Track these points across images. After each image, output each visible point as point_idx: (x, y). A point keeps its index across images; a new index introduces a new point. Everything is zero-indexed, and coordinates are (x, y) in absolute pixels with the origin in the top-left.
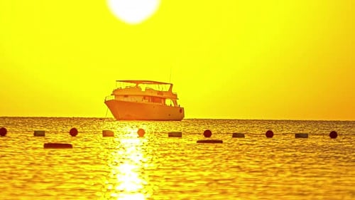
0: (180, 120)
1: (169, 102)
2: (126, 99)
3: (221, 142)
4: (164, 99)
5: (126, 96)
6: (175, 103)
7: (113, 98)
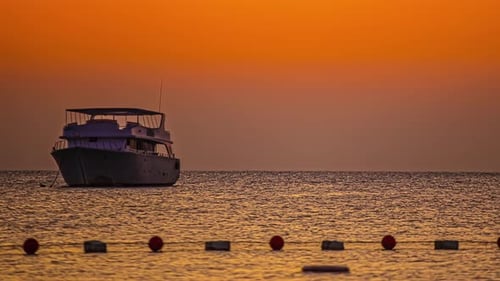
0: (170, 184)
1: (161, 150)
2: (93, 146)
3: (345, 270)
4: (154, 143)
5: (93, 139)
6: (169, 150)
7: (65, 145)
